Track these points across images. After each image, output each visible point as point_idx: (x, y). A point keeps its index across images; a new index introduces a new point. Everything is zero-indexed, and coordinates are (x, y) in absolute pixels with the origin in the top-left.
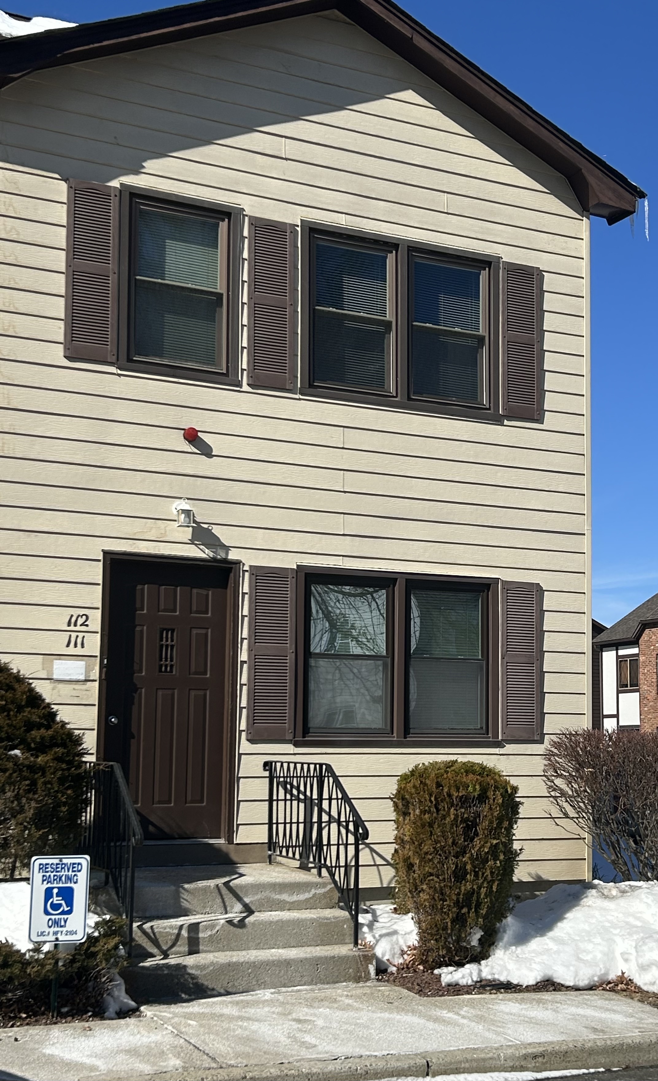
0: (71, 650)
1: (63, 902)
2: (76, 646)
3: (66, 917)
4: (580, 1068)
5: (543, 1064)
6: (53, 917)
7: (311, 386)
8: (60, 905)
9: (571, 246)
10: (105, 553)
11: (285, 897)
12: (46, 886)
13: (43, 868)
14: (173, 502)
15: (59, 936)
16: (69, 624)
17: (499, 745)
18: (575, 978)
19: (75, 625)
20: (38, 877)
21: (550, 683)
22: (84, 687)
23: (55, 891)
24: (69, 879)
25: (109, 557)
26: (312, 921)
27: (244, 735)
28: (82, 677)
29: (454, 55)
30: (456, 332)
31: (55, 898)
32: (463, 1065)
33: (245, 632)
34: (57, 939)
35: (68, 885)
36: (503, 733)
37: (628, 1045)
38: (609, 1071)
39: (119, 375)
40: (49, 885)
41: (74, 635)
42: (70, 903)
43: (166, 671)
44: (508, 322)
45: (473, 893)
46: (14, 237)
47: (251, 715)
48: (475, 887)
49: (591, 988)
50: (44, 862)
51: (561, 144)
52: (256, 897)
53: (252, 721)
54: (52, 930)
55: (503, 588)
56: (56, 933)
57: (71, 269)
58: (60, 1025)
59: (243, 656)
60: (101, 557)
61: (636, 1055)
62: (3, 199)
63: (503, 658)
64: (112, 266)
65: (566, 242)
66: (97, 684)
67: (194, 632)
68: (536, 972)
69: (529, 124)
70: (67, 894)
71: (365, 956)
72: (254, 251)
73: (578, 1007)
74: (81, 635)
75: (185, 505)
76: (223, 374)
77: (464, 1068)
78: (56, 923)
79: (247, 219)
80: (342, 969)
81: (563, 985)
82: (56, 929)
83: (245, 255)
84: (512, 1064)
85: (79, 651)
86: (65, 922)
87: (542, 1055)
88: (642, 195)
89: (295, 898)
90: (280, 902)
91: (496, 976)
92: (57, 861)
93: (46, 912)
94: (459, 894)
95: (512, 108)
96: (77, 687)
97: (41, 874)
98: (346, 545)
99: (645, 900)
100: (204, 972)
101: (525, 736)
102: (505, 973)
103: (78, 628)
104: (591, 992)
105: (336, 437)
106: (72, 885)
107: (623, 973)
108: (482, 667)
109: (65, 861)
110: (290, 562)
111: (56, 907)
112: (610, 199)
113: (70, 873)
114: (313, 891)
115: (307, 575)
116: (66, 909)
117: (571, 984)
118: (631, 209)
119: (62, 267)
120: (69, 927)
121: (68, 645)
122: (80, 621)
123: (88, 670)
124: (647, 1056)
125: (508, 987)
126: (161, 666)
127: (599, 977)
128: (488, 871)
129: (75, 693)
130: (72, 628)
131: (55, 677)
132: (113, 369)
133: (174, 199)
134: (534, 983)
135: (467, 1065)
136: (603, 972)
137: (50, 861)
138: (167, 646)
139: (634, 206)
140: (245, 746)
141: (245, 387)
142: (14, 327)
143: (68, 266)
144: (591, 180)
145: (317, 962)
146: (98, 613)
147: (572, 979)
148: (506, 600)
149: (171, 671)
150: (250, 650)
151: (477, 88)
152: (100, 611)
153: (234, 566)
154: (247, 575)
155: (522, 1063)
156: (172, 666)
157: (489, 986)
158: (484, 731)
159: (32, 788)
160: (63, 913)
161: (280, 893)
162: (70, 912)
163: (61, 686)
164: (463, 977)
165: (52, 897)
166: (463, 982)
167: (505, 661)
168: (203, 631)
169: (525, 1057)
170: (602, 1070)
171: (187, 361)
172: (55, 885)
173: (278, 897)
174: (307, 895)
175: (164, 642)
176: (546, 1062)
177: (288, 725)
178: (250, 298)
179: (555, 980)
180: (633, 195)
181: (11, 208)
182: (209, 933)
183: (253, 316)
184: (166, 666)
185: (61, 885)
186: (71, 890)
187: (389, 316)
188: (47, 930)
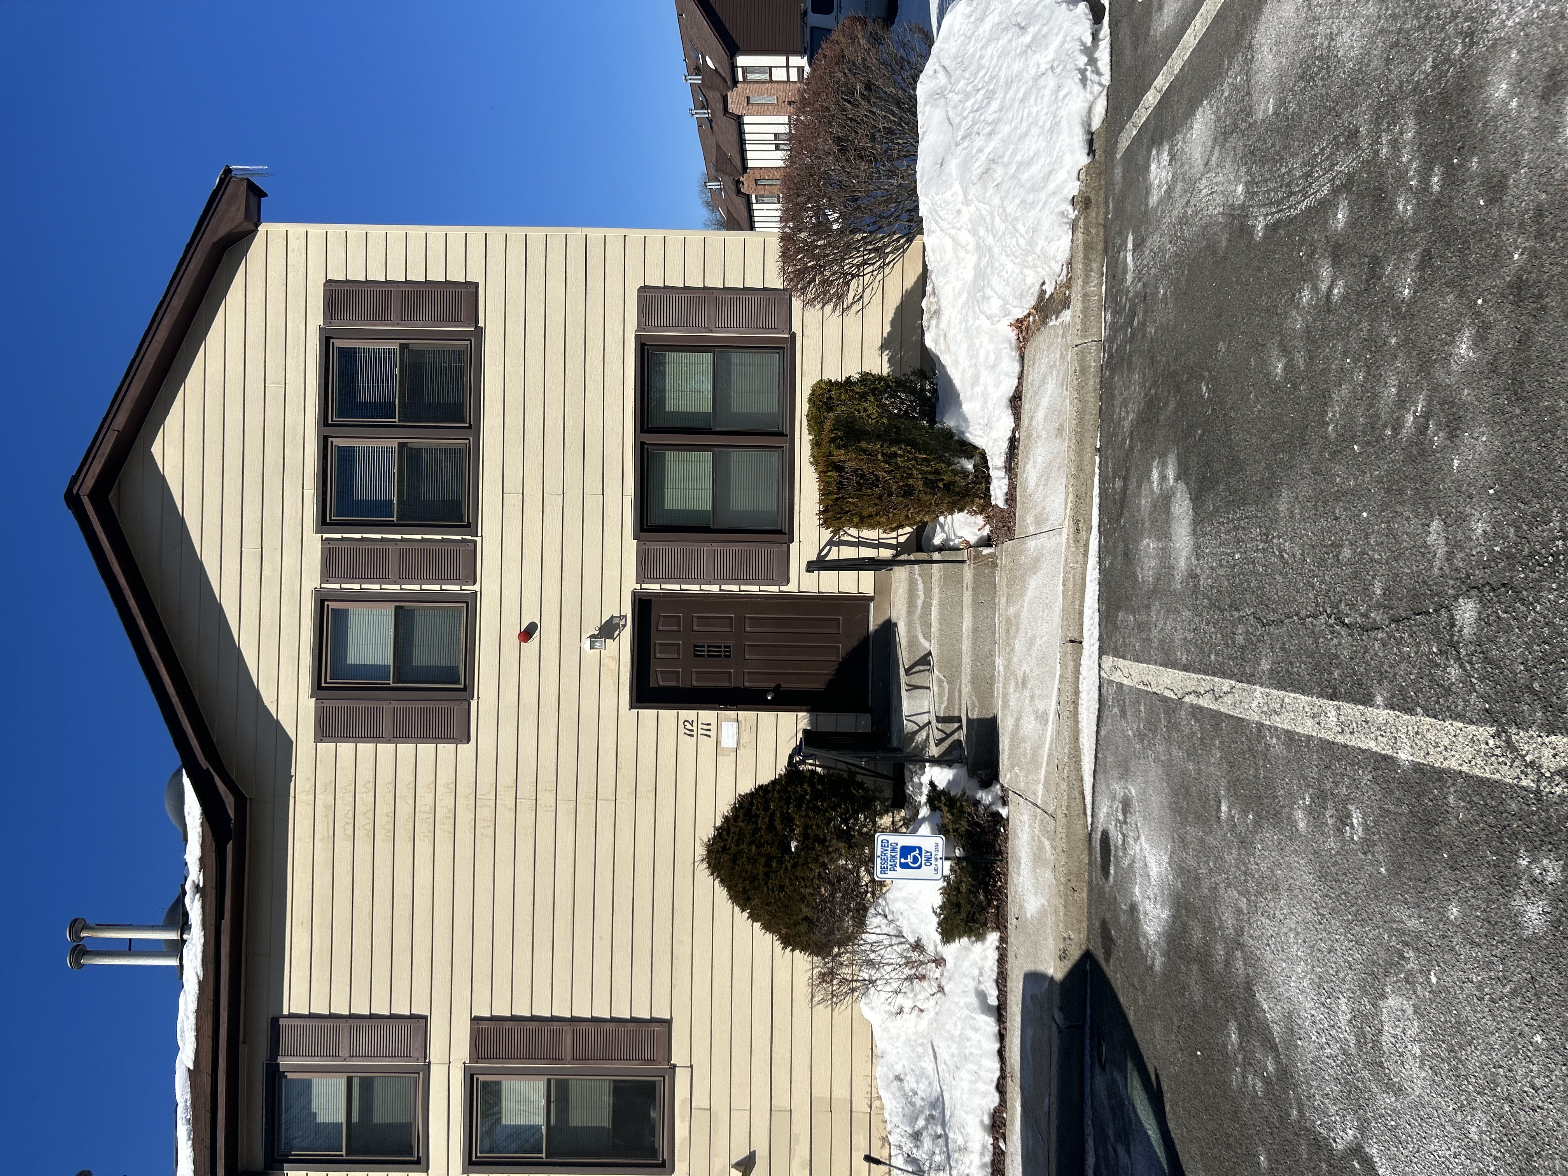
0: (713, 733)
1: (912, 854)
2: (709, 730)
3: (924, 852)
4: (1093, 482)
5: (1085, 522)
6: (923, 862)
7: (469, 525)
8: (915, 857)
9: (296, 243)
10: (632, 707)
11: (919, 602)
12: (898, 868)
13: (883, 871)
14: (585, 651)
15: (938, 857)
16: (692, 736)
17: (793, 336)
18: (1011, 377)
19: (692, 731)
20: (890, 874)
21: (735, 282)
22: (743, 723)
23: (903, 860)
24: (894, 850)
25: (635, 704)
26: (941, 592)
27: (783, 588)
28: (735, 724)
29: (125, 387)
30: (400, 372)
31: (909, 860)
32: (1077, 607)
33: (695, 588)
34: (941, 858)
35: (898, 850)
36: (783, 332)
37: (1077, 425)
38: (1099, 450)
39: (478, 698)
40: (898, 865)
41: (701, 732)
42: (913, 849)
43: (729, 652)
44: (384, 319)
45: (927, 478)
46: (372, 785)
47: (766, 582)
48: (920, 476)
49: (1022, 357)
50: (879, 870)
51: (191, 266)
52: (919, 629)
53: (771, 582)
54: (933, 862)
55: (644, 330)
56: (936, 859)
57: (392, 740)
58: (1009, 859)
59: (715, 589)
60: (636, 711)
61: (1087, 417)
62: (341, 795)
63: (712, 331)
64: (385, 705)
65: (293, 251)
66: (740, 713)
67: (696, 628)
68: (1002, 415)
69: (178, 303)
70: (906, 851)
71: (975, 559)
72: (352, 579)
73: (1038, 405)
74: (700, 726)
75: (587, 644)
76: (467, 606)
77: (1080, 606)
78: (928, 859)
79: (323, 586)
80: (984, 580)
81: (1017, 387)
82: (933, 859)
83: (357, 587)
84: (1081, 556)
85: (713, 728)
86: (928, 852)
87: (1077, 522)
88: (228, 171)
89: (921, 593)
90: (923, 607)
91: (1003, 451)
92: (879, 859)
93: (920, 867)
94: (925, 493)
95: (165, 322)
96: (743, 727)
97: (889, 872)
98: (614, 491)
99: (943, 283)
100: (977, 704)
101: (786, 308)
102: (1001, 443)
103: (695, 728)
104: (1026, 358)
105: (515, 502)
106: (899, 847)
107: (1011, 325)
108: (721, 352)
109: (879, 854)
110: (631, 546)
111: (915, 860)
112: (238, 209)
113: (889, 849)
114: (916, 576)
115: (642, 530)
116: (918, 851)
117: (1016, 381)
118: (245, 183)
119: (391, 746)
120: (932, 849)
121: (709, 736)
122: (689, 726)
123: (729, 720)
124: (1090, 404)
125: (1013, 443)
126: (726, 656)
127: (1012, 349)
128: (908, 464)
129: (748, 730)
130: (695, 733)
131: (735, 746)
132: (474, 703)
133: (317, 652)
134: (1012, 417)
135: (1077, 602)
136: (1007, 345)
137: (879, 865)
138: (708, 651)
139: (241, 179)
140: (792, 588)
141: (476, 587)
142: (448, 784)
143: (389, 742)
144: (222, 232)
145: (977, 604)
146: (682, 713)
147: (1011, 380)
148: (656, 327)
149: (729, 647)
150: (710, 583)
151: (153, 361)
152: (680, 711)
153: (637, 598)
154: (644, 586)
155: (1082, 544)
156: (725, 647)
157: (1011, 464)
158: (781, 352)
159: (823, 841)
160: (920, 854)
161: (916, 606)
162: (920, 849)
163: (742, 741)
164: (1000, 487)
165: (907, 863)
166: (1005, 489)
167: (713, 327)
168: (695, 620)
169: (1077, 541)
170: (1097, 459)
171: (460, 639)
172: (898, 861)
173: (919, 609)
174: (920, 582)
175: (706, 653)
176: (1084, 518)
177: (775, 548)
178: (395, 583)
179: (1011, 395)
180: (229, 181)
181: (348, 788)
182: (945, 684)
183: (412, 580)
184: (725, 651)
185: (898, 856)
186: (903, 848)
187: (394, 444)
188: (933, 866)
